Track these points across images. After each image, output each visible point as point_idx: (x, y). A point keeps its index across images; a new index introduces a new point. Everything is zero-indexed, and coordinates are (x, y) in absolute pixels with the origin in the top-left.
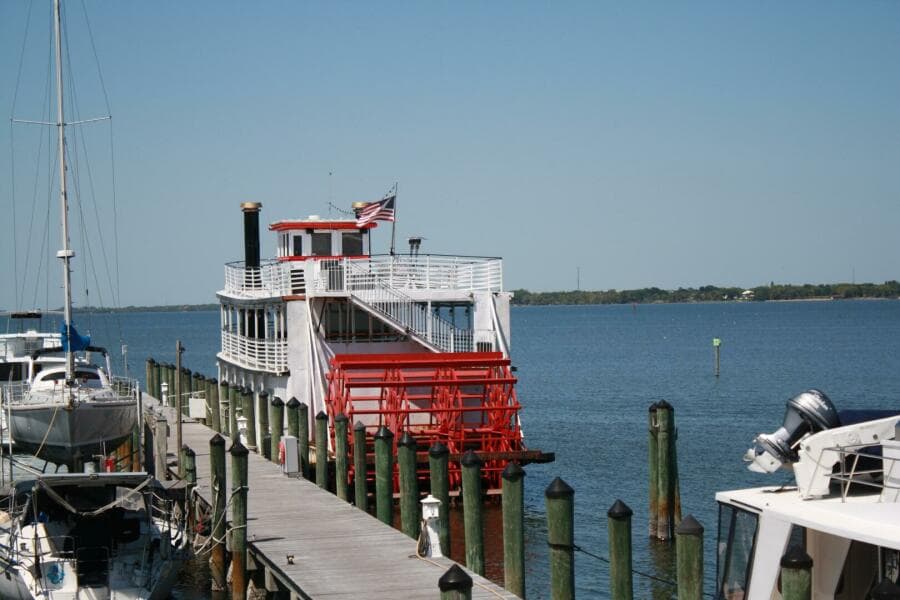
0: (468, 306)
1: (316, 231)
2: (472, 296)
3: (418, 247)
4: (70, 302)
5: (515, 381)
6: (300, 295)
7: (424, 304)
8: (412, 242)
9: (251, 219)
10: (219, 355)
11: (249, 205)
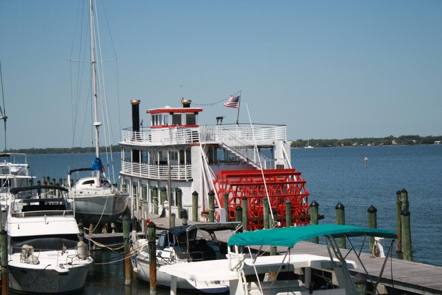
0: (272, 148)
1: (175, 114)
2: (274, 143)
3: (221, 121)
4: (98, 145)
5: (305, 182)
6: (197, 143)
7: (253, 147)
8: (218, 118)
9: (135, 108)
10: (121, 172)
11: (134, 101)
